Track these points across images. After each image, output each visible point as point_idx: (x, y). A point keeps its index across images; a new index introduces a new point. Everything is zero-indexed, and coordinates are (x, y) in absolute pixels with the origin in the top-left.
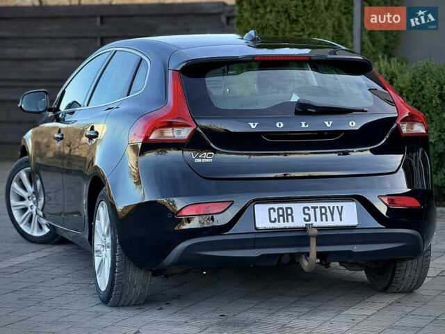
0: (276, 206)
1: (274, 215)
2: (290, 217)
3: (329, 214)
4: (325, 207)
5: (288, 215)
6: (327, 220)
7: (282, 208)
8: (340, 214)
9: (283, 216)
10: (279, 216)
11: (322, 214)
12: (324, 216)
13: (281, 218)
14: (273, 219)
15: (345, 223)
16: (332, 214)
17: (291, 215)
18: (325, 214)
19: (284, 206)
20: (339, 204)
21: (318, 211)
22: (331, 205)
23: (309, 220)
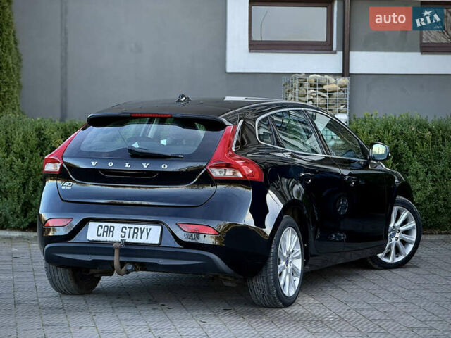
0: (104, 224)
1: (101, 231)
2: (111, 233)
3: (139, 233)
4: (138, 229)
5: (110, 231)
6: (137, 238)
7: (107, 227)
8: (148, 234)
9: (107, 232)
10: (104, 232)
11: (134, 233)
12: (135, 235)
13: (105, 234)
14: (99, 234)
15: (150, 241)
16: (142, 233)
17: (112, 232)
18: (137, 233)
19: (109, 224)
20: (149, 227)
21: (132, 230)
22: (143, 226)
23: (124, 237)
